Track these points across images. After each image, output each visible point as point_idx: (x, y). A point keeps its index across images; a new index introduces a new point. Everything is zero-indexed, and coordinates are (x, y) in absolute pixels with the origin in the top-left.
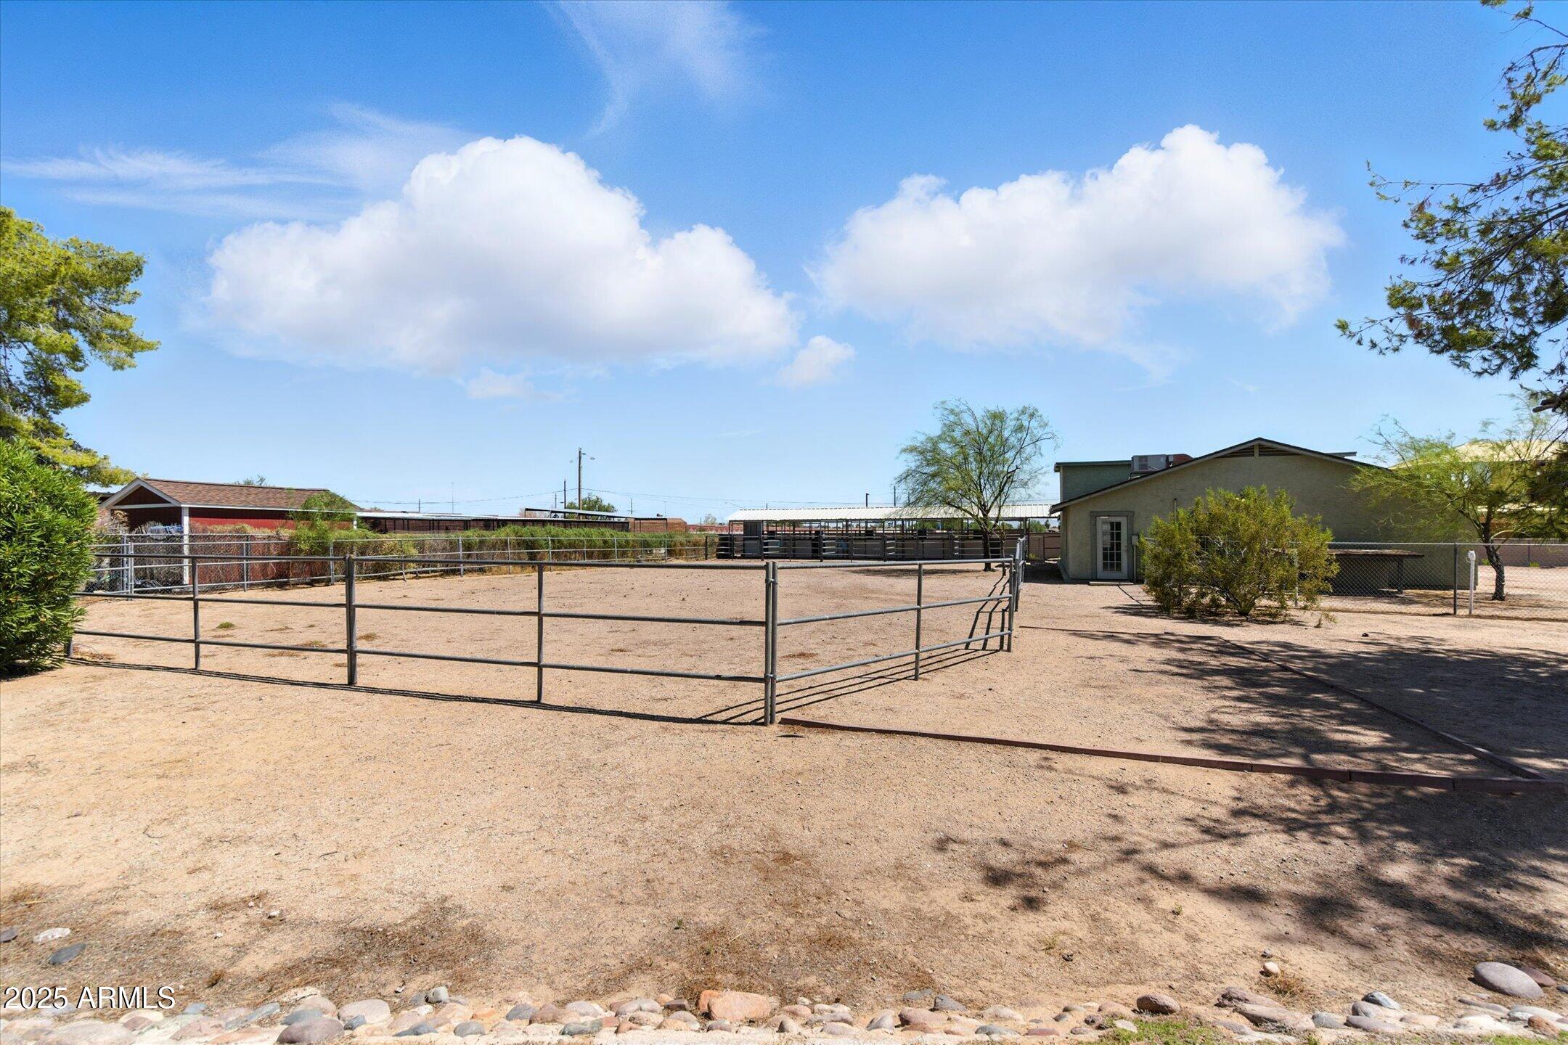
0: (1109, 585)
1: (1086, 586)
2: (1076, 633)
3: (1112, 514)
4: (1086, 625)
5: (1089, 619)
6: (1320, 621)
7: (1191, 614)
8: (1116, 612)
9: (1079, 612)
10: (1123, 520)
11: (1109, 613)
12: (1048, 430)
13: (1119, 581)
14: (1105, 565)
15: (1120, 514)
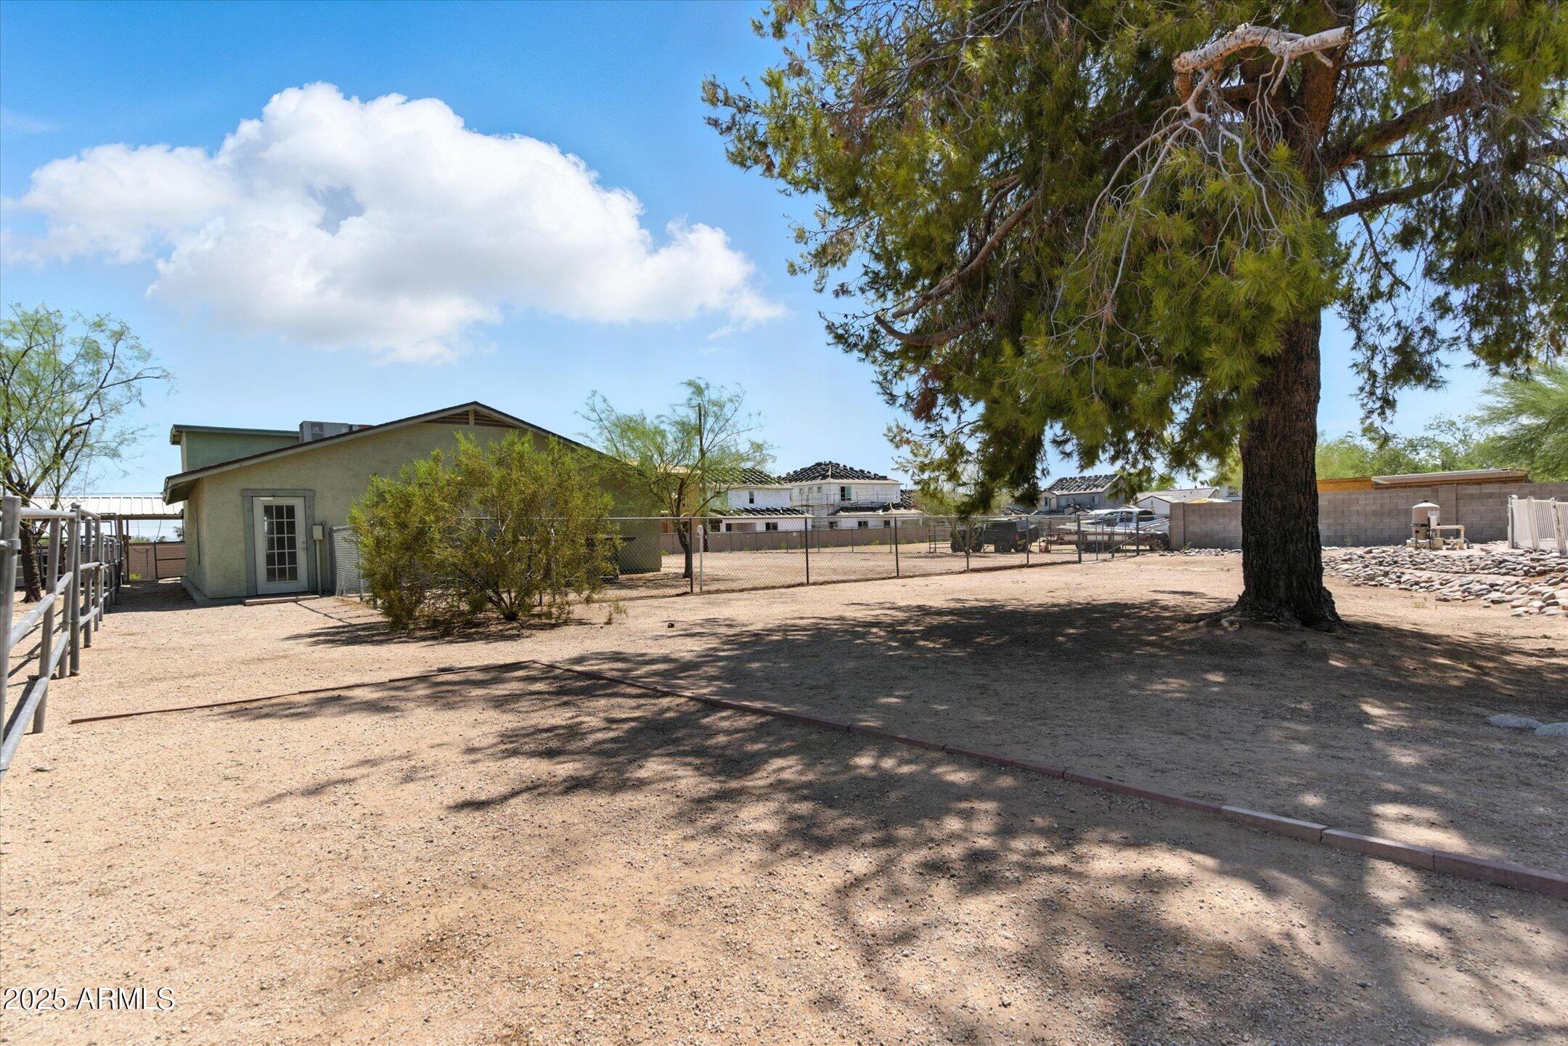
0: (280, 602)
1: (239, 607)
2: (245, 710)
3: (279, 493)
4: (265, 681)
5: (267, 666)
6: (611, 615)
7: (442, 629)
8: (316, 643)
9: (241, 653)
10: (298, 504)
11: (301, 647)
12: (151, 363)
13: (295, 595)
14: (271, 574)
15: (293, 493)
